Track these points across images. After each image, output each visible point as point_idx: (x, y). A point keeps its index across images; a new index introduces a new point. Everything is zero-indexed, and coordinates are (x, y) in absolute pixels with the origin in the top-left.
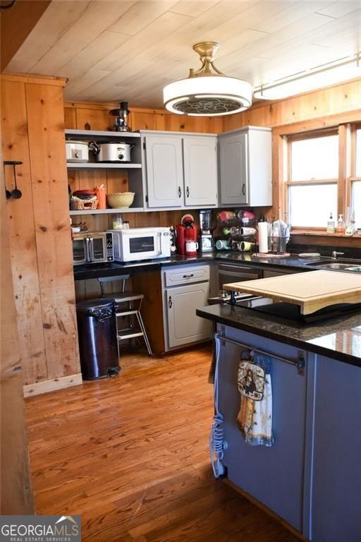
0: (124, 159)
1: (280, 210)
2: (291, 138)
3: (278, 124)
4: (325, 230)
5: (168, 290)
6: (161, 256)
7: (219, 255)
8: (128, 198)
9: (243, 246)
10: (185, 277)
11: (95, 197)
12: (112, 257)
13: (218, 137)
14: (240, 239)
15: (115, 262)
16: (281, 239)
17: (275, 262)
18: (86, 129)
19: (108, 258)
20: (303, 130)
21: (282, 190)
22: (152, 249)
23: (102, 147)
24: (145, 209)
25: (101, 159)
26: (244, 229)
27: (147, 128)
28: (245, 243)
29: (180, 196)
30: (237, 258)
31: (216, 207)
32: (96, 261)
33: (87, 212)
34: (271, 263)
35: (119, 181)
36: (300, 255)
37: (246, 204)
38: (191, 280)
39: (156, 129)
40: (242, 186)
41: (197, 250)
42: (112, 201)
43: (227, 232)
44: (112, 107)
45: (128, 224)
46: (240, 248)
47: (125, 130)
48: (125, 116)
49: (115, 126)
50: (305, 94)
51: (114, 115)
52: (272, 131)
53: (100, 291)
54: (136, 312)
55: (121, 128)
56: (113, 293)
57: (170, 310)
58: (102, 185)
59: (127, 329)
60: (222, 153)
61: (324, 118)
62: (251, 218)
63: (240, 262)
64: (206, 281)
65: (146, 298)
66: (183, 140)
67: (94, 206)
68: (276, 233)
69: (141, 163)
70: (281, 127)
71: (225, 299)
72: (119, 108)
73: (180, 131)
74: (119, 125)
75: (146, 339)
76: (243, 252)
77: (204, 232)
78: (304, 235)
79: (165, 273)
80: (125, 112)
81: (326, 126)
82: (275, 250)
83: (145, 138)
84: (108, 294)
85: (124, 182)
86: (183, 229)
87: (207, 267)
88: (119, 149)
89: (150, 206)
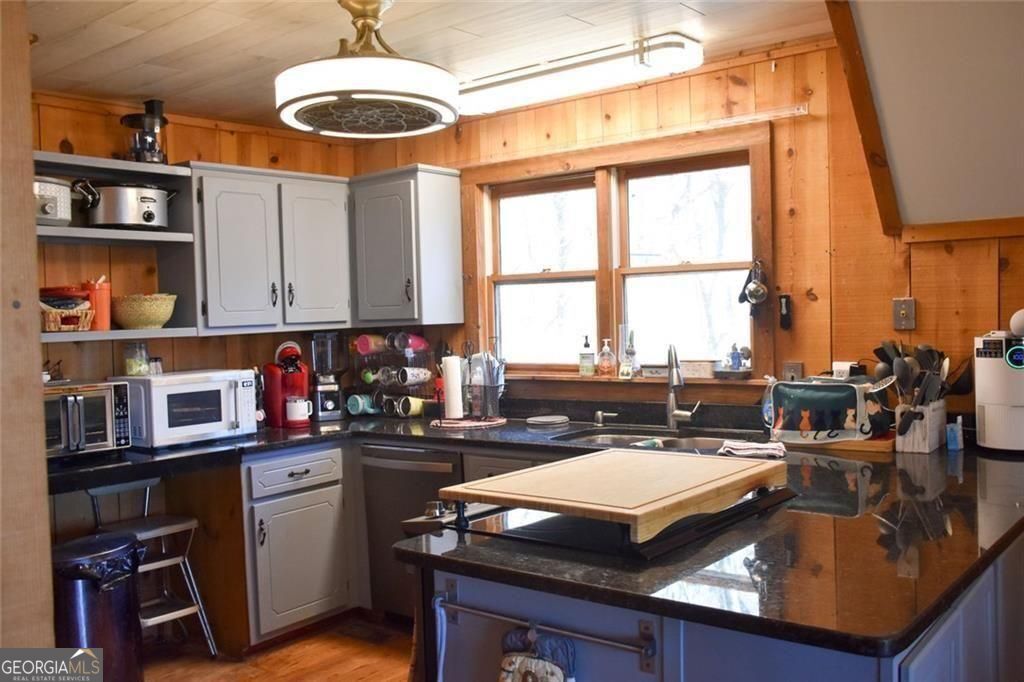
0: (155, 223)
1: (481, 331)
2: (499, 191)
3: (473, 163)
4: (575, 369)
5: (256, 506)
6: (238, 432)
7: (355, 426)
8: (163, 306)
9: (407, 406)
10: (292, 475)
11: (87, 304)
12: (127, 438)
13: (349, 184)
14: (402, 391)
15: (134, 449)
16: (489, 390)
17: (478, 437)
18: (63, 151)
19: (118, 439)
20: (527, 176)
21: (483, 292)
22: (216, 416)
23: (103, 195)
24: (199, 331)
25: (100, 220)
26: (409, 371)
27: (199, 158)
28: (410, 398)
29: (274, 304)
30: (394, 430)
31: (348, 325)
32: (91, 448)
33: (68, 336)
34: (468, 438)
35: (139, 269)
36: (531, 420)
37: (414, 319)
38: (305, 482)
39: (220, 162)
40: (404, 283)
41: (310, 417)
42: (125, 311)
43: (371, 377)
44: (124, 109)
45: (159, 364)
46: (399, 410)
47: (156, 159)
48: (157, 130)
49: (134, 150)
50: (528, 109)
51: (132, 126)
52: (460, 176)
53: (90, 517)
54: (178, 560)
55: (148, 154)
56: (120, 521)
57: (261, 551)
58: (103, 278)
59: (157, 601)
60: (360, 218)
61: (567, 155)
62: (422, 348)
63: (399, 438)
64: (335, 482)
65: (204, 527)
66: (279, 186)
67: (85, 323)
68: (478, 378)
69: (191, 231)
70: (479, 168)
71: (444, 520)
72: (144, 112)
73: (270, 167)
74: (143, 149)
75: (203, 620)
76: (407, 418)
77: (321, 379)
78: (533, 381)
79: (249, 469)
80: (157, 121)
81: (571, 169)
82: (477, 413)
83: (201, 179)
84: (110, 523)
85: (150, 271)
86: (279, 372)
87: (336, 453)
88: (143, 199)
89: (210, 325)
